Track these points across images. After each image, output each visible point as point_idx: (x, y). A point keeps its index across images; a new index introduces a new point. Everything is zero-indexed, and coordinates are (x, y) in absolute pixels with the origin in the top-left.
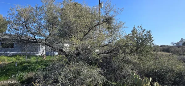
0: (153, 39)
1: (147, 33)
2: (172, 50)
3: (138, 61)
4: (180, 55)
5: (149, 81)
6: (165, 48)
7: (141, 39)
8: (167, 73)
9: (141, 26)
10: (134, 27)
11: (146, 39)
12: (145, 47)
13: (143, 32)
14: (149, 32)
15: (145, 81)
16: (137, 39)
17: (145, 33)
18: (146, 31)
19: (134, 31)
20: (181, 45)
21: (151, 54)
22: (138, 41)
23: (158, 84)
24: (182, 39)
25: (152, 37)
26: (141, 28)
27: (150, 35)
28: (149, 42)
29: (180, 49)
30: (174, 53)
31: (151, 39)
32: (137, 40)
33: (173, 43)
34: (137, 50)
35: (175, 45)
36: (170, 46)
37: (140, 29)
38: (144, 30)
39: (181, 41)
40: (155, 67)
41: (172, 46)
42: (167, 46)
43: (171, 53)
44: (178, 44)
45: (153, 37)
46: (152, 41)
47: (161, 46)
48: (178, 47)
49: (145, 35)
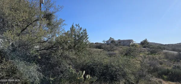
0: (88, 36)
1: (83, 31)
2: (103, 47)
3: (75, 57)
4: (109, 51)
5: (83, 74)
6: (98, 45)
7: (78, 36)
8: (97, 66)
9: (78, 25)
10: (73, 25)
11: (82, 36)
12: (81, 44)
13: (80, 30)
14: (85, 30)
15: (79, 74)
16: (75, 36)
17: (82, 31)
18: (83, 29)
19: (72, 29)
20: (110, 42)
21: (86, 50)
22: (76, 38)
23: (89, 76)
24: (111, 38)
25: (87, 34)
26: (79, 27)
27: (86, 33)
28: (85, 39)
29: (109, 46)
30: (105, 49)
31: (86, 37)
32: (75, 37)
33: (104, 41)
34: (74, 46)
35: (106, 42)
36: (102, 43)
37: (78, 27)
38: (81, 29)
39: (109, 40)
40: (88, 61)
41: (103, 44)
42: (100, 43)
43: (102, 50)
44: (107, 42)
45: (88, 35)
46: (87, 39)
47: (95, 43)
48: (108, 44)
49: (82, 33)
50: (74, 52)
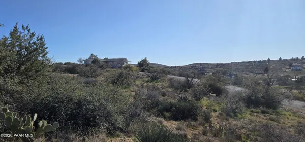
0: (47, 50)
1: (38, 40)
2: (79, 69)
3: (20, 88)
4: (88, 77)
6: (69, 66)
7: (27, 48)
9: (27, 27)
10: (15, 28)
11: (35, 49)
12: (33, 63)
13: (31, 37)
14: (41, 38)
15: (24, 121)
16: (21, 48)
17: (35, 39)
18: (36, 36)
19: (14, 34)
20: (90, 63)
21: (43, 75)
22: (22, 53)
24: (92, 54)
25: (46, 46)
26: (29, 31)
27: (42, 44)
28: (41, 55)
29: (88, 68)
30: (81, 74)
31: (43, 51)
32: (21, 50)
33: (80, 61)
34: (19, 68)
35: (83, 63)
36: (77, 64)
37: (26, 32)
38: (33, 35)
39: (90, 58)
40: (46, 95)
41: (80, 65)
42: (74, 63)
43: (76, 75)
44: (86, 61)
45: (46, 48)
46: (45, 55)
47: (65, 64)
48: (87, 66)
49: (34, 43)
50: (16, 80)
